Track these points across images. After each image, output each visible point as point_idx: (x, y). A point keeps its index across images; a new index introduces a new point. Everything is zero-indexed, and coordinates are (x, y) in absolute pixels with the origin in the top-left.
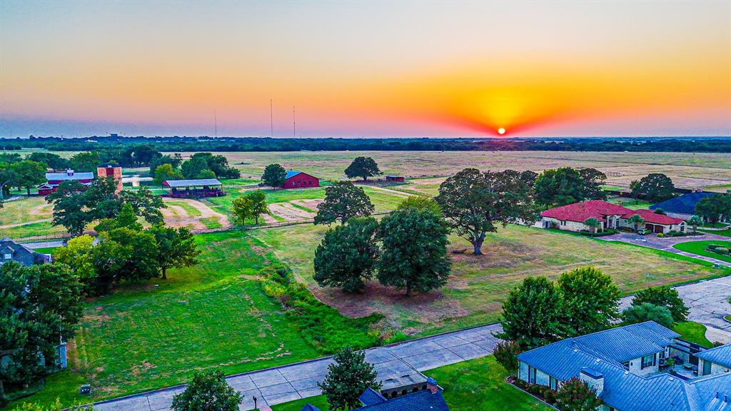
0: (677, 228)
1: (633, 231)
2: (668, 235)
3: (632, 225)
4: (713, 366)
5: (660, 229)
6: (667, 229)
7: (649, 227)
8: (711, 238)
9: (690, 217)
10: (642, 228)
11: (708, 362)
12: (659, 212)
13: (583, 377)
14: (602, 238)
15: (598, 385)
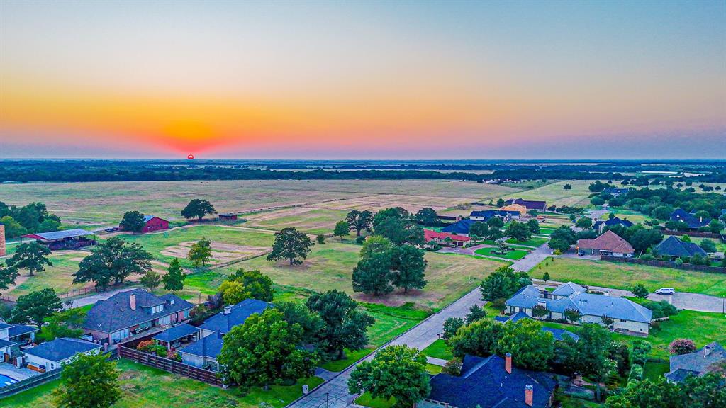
0: (468, 242)
1: (447, 246)
2: (467, 246)
3: (446, 243)
4: (558, 297)
5: (461, 244)
6: (465, 244)
7: (455, 243)
8: (483, 246)
9: (467, 235)
10: (451, 244)
11: (556, 296)
12: (454, 234)
13: (540, 304)
14: (439, 251)
15: (545, 305)
